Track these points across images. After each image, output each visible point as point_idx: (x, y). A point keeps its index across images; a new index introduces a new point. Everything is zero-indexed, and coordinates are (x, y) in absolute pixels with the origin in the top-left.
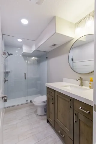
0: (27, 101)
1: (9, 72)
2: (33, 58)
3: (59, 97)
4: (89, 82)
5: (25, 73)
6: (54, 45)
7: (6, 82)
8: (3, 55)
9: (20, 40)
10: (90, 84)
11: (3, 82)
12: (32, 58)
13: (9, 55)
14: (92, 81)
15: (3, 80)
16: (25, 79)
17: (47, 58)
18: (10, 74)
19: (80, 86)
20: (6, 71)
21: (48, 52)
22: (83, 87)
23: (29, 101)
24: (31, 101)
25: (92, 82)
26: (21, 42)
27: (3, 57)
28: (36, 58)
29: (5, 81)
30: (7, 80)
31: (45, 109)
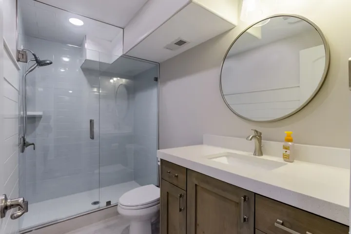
0: (95, 203)
1: (40, 117)
2: (115, 79)
3: (202, 188)
4: (283, 144)
5: (91, 122)
6: (181, 43)
7: (28, 149)
8: (18, 60)
9: (76, 22)
10: (286, 148)
11: (17, 149)
12: (111, 81)
13: (40, 63)
14: (291, 141)
15: (17, 142)
16: (92, 137)
17: (156, 79)
18: (41, 124)
19: (255, 154)
20: (29, 113)
21: (158, 65)
22: (264, 157)
23: (103, 204)
24: (109, 203)
25: (290, 143)
26: (81, 26)
27: (18, 69)
28: (124, 81)
29: (24, 145)
30: (31, 142)
31: (152, 225)
